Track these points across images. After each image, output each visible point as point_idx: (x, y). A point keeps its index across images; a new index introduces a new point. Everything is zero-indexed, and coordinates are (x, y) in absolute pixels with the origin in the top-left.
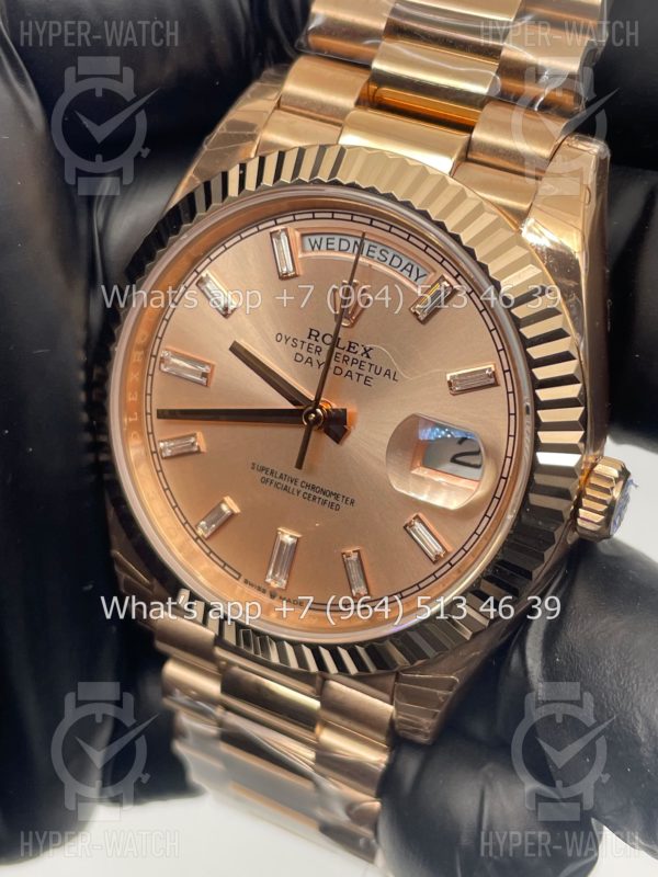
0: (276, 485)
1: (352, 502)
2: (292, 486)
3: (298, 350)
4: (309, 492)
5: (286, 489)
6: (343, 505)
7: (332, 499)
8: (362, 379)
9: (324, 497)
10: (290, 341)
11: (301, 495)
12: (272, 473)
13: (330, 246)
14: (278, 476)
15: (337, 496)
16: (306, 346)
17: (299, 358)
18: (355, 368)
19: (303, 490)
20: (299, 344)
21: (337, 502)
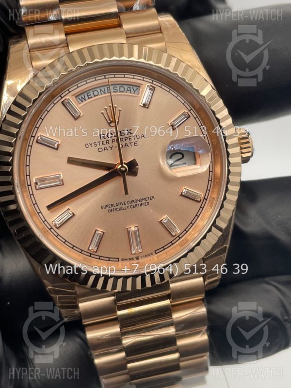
0: (116, 210)
1: (153, 198)
2: (124, 206)
3: (98, 147)
4: (132, 204)
5: (121, 209)
6: (150, 201)
7: (144, 201)
8: (133, 144)
9: (140, 203)
10: (93, 145)
11: (129, 207)
12: (112, 205)
13: (89, 97)
14: (115, 205)
15: (145, 199)
16: (101, 143)
17: (100, 150)
18: (128, 141)
19: (130, 205)
20: (98, 144)
21: (146, 202)
